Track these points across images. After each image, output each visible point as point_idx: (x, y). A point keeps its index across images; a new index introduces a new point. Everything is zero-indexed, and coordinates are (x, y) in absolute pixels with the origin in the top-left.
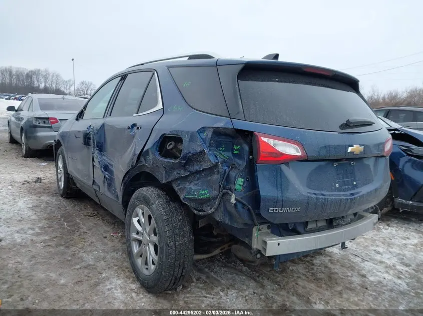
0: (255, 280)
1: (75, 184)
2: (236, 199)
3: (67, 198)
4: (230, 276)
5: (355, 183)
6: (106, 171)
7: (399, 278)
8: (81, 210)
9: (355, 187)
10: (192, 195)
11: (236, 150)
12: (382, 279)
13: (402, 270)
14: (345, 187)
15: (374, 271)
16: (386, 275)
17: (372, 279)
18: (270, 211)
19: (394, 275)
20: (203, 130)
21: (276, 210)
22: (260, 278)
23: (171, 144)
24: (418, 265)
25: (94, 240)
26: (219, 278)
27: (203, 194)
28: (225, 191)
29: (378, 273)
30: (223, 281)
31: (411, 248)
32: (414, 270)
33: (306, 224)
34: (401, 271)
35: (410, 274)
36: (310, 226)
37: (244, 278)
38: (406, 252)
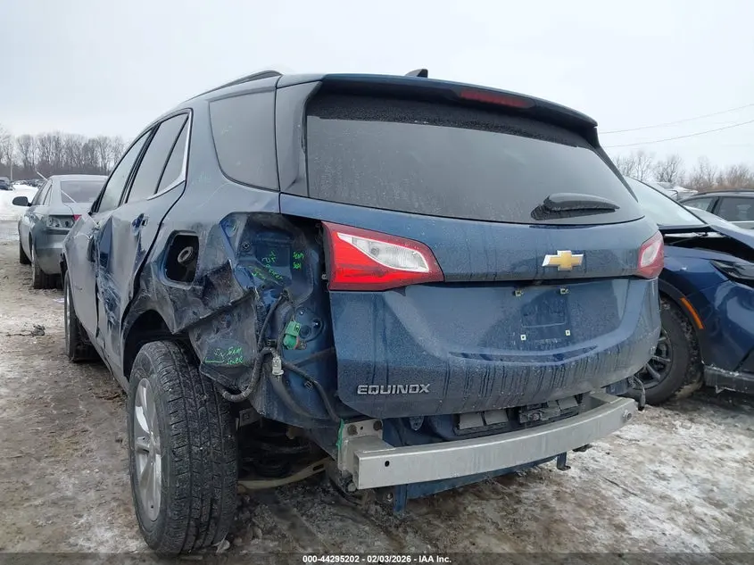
4: (338, 524)
5: (568, 333)
6: (111, 310)
7: (696, 532)
9: (569, 341)
10: (217, 358)
11: (297, 261)
12: (657, 535)
13: (706, 514)
14: (542, 341)
15: (645, 517)
16: (668, 527)
17: (636, 534)
18: (359, 392)
19: (686, 527)
21: (374, 389)
22: (400, 529)
23: (187, 252)
24: (741, 505)
26: (314, 530)
27: (234, 357)
28: (266, 349)
29: (651, 521)
30: (320, 536)
31: (732, 468)
32: (730, 515)
33: (456, 419)
34: (703, 517)
35: (720, 524)
36: (465, 425)
37: (367, 528)
38: (720, 477)
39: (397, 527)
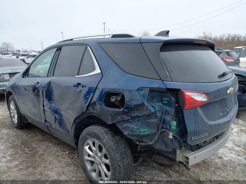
0: (163, 172)
1: (26, 120)
2: (173, 136)
3: (21, 129)
4: (148, 172)
5: (227, 110)
6: (55, 114)
7: (239, 155)
8: (33, 136)
9: (228, 112)
10: (135, 132)
11: (165, 101)
12: (231, 158)
13: (238, 150)
14: (224, 114)
15: (225, 153)
16: (232, 155)
17: (226, 159)
18: (192, 139)
19: (236, 154)
20: (140, 89)
21: (196, 138)
22: (166, 170)
23: (113, 98)
24: (244, 145)
25: (51, 160)
26: (143, 175)
27: (144, 132)
28: (162, 130)
29: (227, 154)
31: (235, 134)
32: (243, 149)
34: (238, 151)
35: (243, 152)
37: (157, 172)
38: (234, 138)
39: (165, 169)
